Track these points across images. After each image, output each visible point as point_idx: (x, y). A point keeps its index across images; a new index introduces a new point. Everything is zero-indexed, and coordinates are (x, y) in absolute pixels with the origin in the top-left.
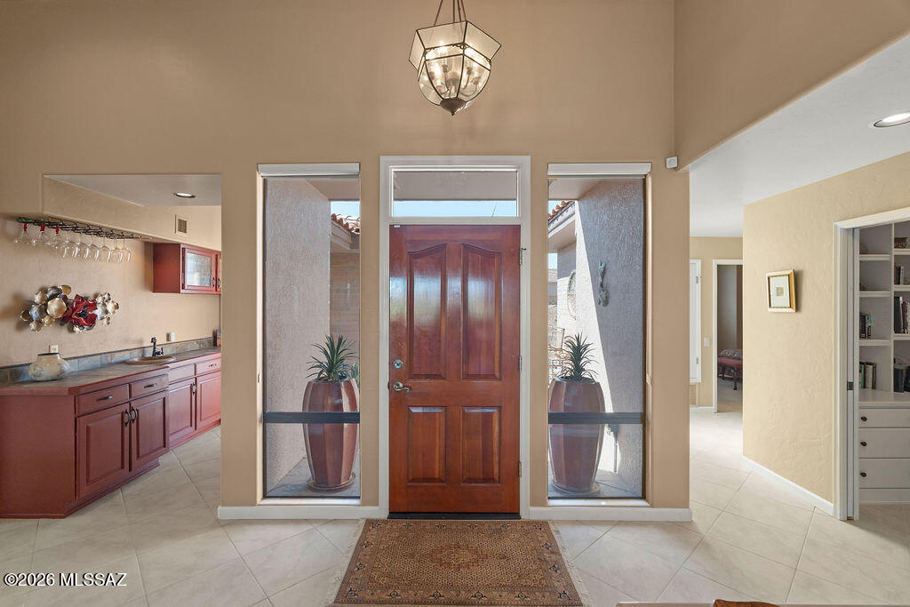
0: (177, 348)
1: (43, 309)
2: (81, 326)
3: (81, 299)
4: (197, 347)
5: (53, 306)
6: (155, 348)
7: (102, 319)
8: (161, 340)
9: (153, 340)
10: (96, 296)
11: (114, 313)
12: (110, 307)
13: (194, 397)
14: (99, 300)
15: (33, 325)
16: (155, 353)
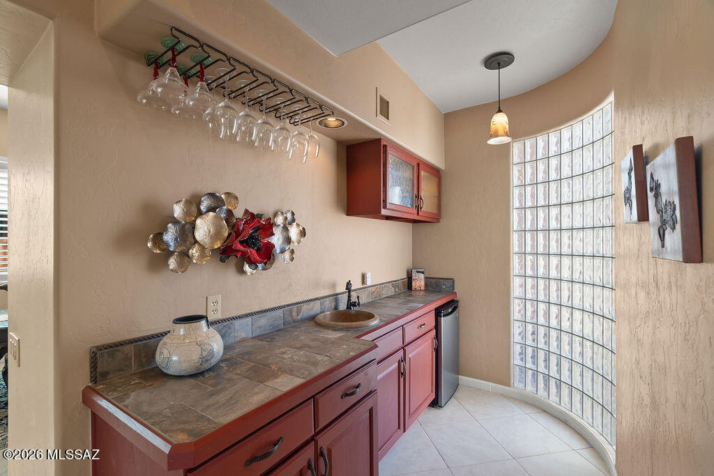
0: (372, 293)
1: (186, 232)
2: (253, 264)
3: (252, 217)
4: (391, 291)
5: (204, 228)
6: (349, 297)
7: (283, 251)
8: (356, 284)
9: (349, 284)
10: (275, 215)
11: (299, 242)
12: (294, 232)
13: (402, 380)
14: (279, 220)
15: (172, 263)
16: (351, 304)
